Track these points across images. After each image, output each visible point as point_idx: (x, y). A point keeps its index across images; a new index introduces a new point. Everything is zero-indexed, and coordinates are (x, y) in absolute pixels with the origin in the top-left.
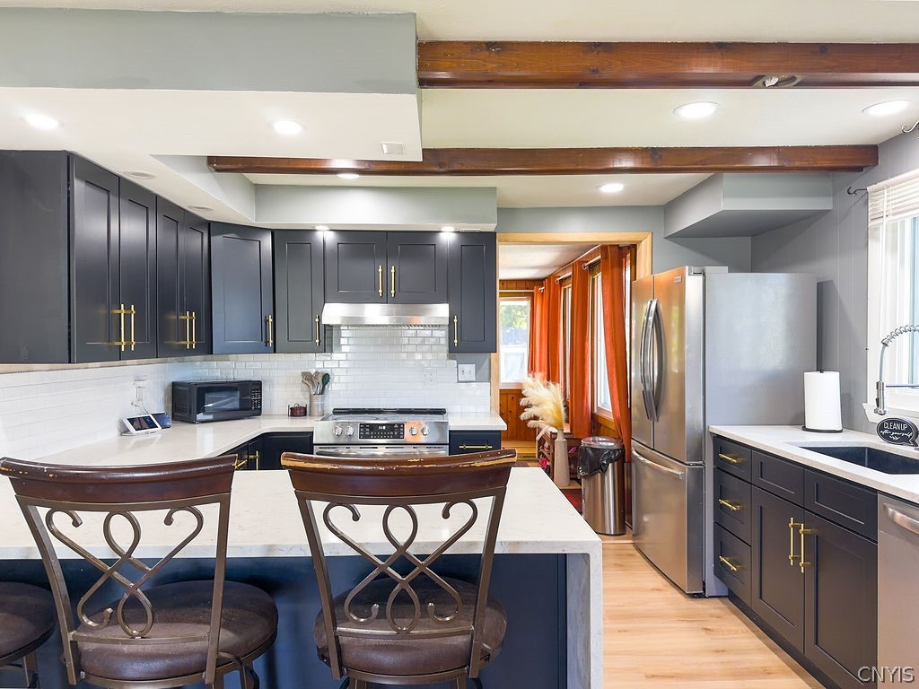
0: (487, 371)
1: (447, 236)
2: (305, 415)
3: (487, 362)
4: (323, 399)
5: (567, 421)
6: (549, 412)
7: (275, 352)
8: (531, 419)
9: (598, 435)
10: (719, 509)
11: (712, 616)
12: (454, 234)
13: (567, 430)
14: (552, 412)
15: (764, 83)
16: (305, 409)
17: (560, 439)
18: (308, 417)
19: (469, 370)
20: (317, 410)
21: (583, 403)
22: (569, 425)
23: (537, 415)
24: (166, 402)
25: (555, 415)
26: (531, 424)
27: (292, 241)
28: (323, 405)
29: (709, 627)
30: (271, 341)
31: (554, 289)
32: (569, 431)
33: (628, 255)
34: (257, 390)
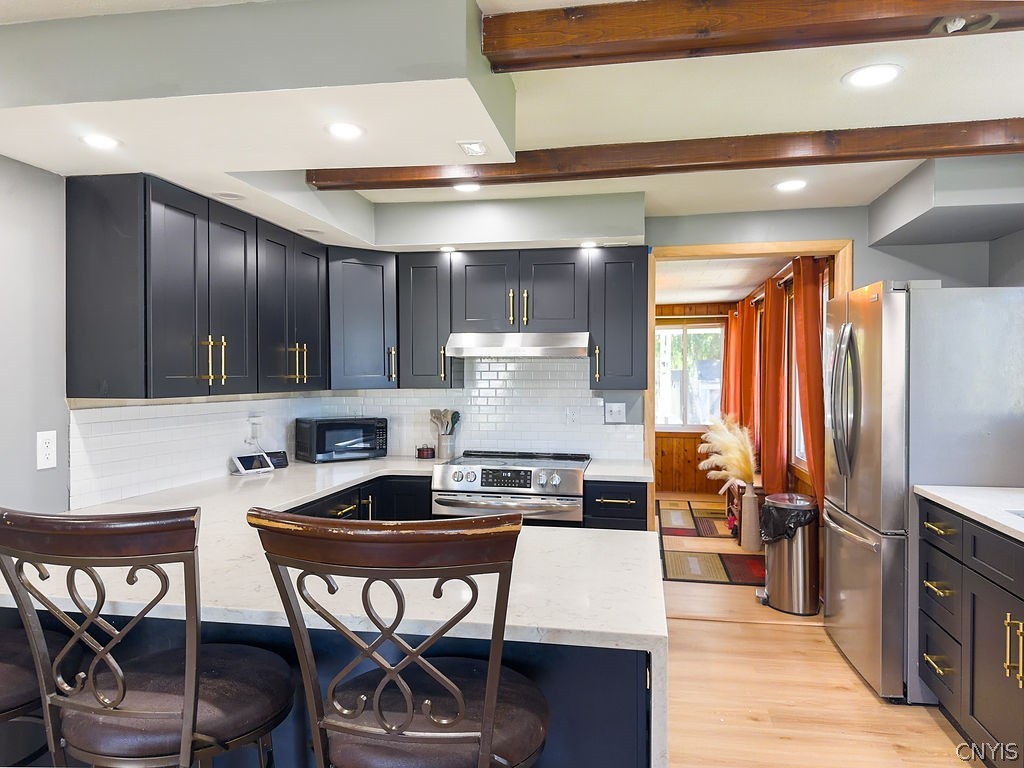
0: (640, 411)
1: (590, 253)
2: (433, 457)
3: (640, 399)
4: (453, 440)
5: (758, 472)
6: (735, 462)
7: (399, 387)
8: (712, 469)
9: (795, 491)
10: (925, 592)
11: (911, 730)
12: (597, 251)
13: (758, 483)
14: (738, 460)
15: (945, 28)
16: (433, 450)
17: (749, 495)
18: (436, 459)
19: (618, 408)
20: (446, 453)
21: (776, 452)
22: (760, 477)
23: (720, 465)
24: (287, 439)
25: (743, 465)
26: (713, 474)
27: (417, 265)
28: (453, 448)
29: (903, 744)
30: (394, 376)
31: (749, 313)
32: (761, 485)
33: (827, 270)
34: (382, 428)
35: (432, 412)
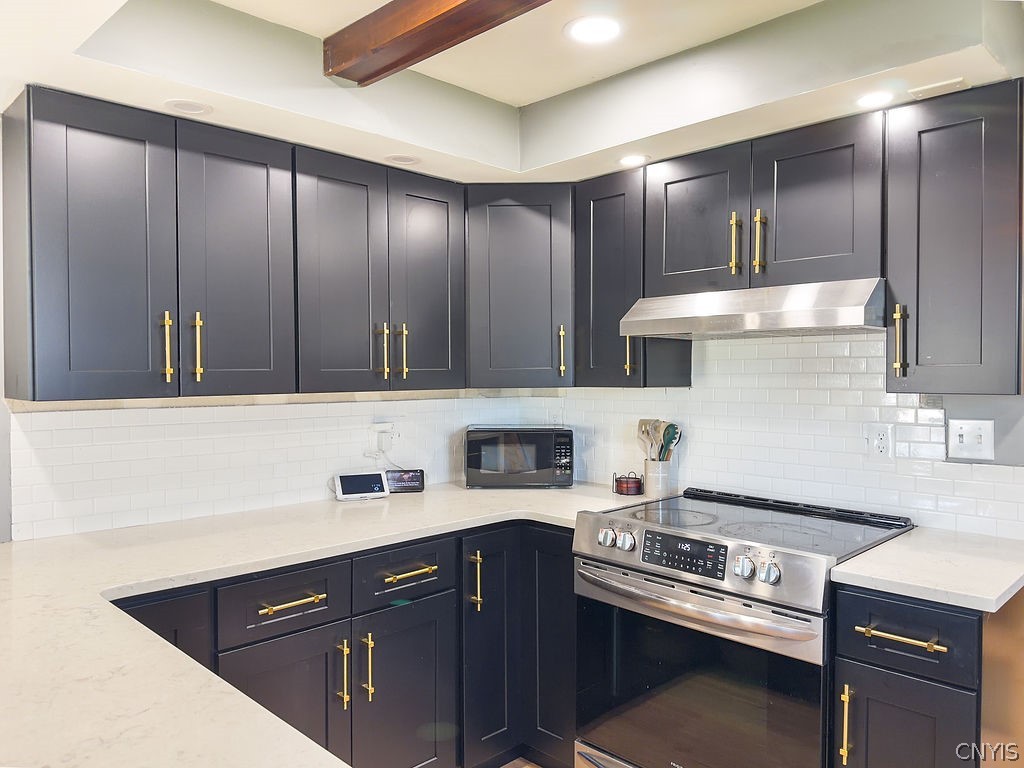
2: (638, 493)
4: (669, 469)
16: (641, 483)
18: (642, 497)
19: (976, 433)
27: (599, 196)
30: (563, 367)
34: (564, 444)
35: (643, 423)
